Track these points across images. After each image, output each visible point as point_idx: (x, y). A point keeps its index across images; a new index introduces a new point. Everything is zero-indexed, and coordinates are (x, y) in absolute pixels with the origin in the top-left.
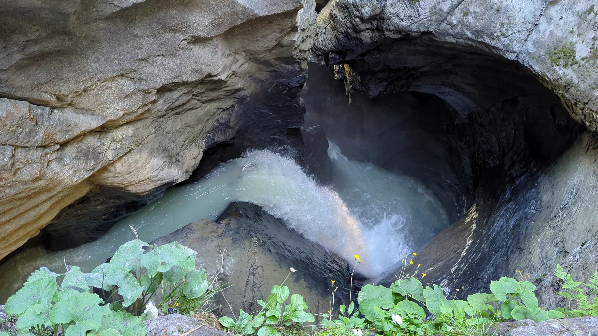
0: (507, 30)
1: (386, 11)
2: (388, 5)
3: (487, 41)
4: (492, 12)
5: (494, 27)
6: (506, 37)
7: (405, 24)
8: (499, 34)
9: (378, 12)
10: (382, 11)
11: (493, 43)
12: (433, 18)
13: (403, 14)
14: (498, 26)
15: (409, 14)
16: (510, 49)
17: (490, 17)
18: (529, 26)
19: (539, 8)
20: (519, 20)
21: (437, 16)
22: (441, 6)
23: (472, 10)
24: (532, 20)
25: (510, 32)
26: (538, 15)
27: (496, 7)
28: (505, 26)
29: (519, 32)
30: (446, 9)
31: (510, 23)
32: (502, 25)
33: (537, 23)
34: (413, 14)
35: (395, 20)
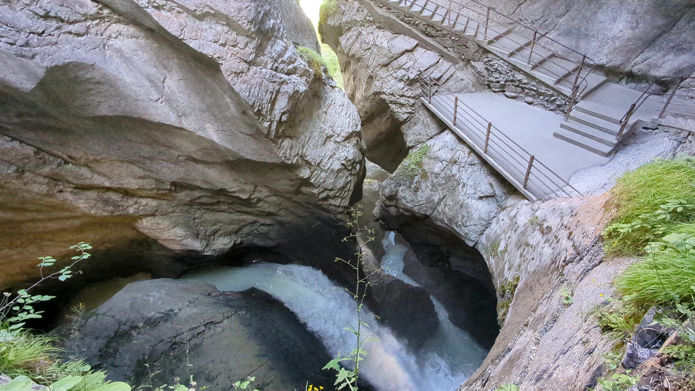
0: (466, 221)
1: (398, 194)
2: (400, 191)
3: (455, 228)
4: (458, 206)
5: (458, 218)
6: (466, 227)
7: (409, 205)
8: (461, 223)
9: (393, 194)
10: (396, 194)
11: (458, 230)
12: (429, 205)
13: (409, 199)
14: (460, 218)
15: (412, 199)
16: (468, 237)
17: (456, 209)
18: (484, 223)
19: (493, 211)
20: (475, 216)
21: (431, 204)
22: (433, 198)
23: (448, 204)
24: (487, 219)
25: (468, 224)
26: (492, 216)
27: (460, 203)
28: (465, 219)
29: (475, 225)
30: (436, 201)
31: (469, 217)
32: (463, 217)
33: (490, 222)
34: (415, 200)
35: (404, 201)
